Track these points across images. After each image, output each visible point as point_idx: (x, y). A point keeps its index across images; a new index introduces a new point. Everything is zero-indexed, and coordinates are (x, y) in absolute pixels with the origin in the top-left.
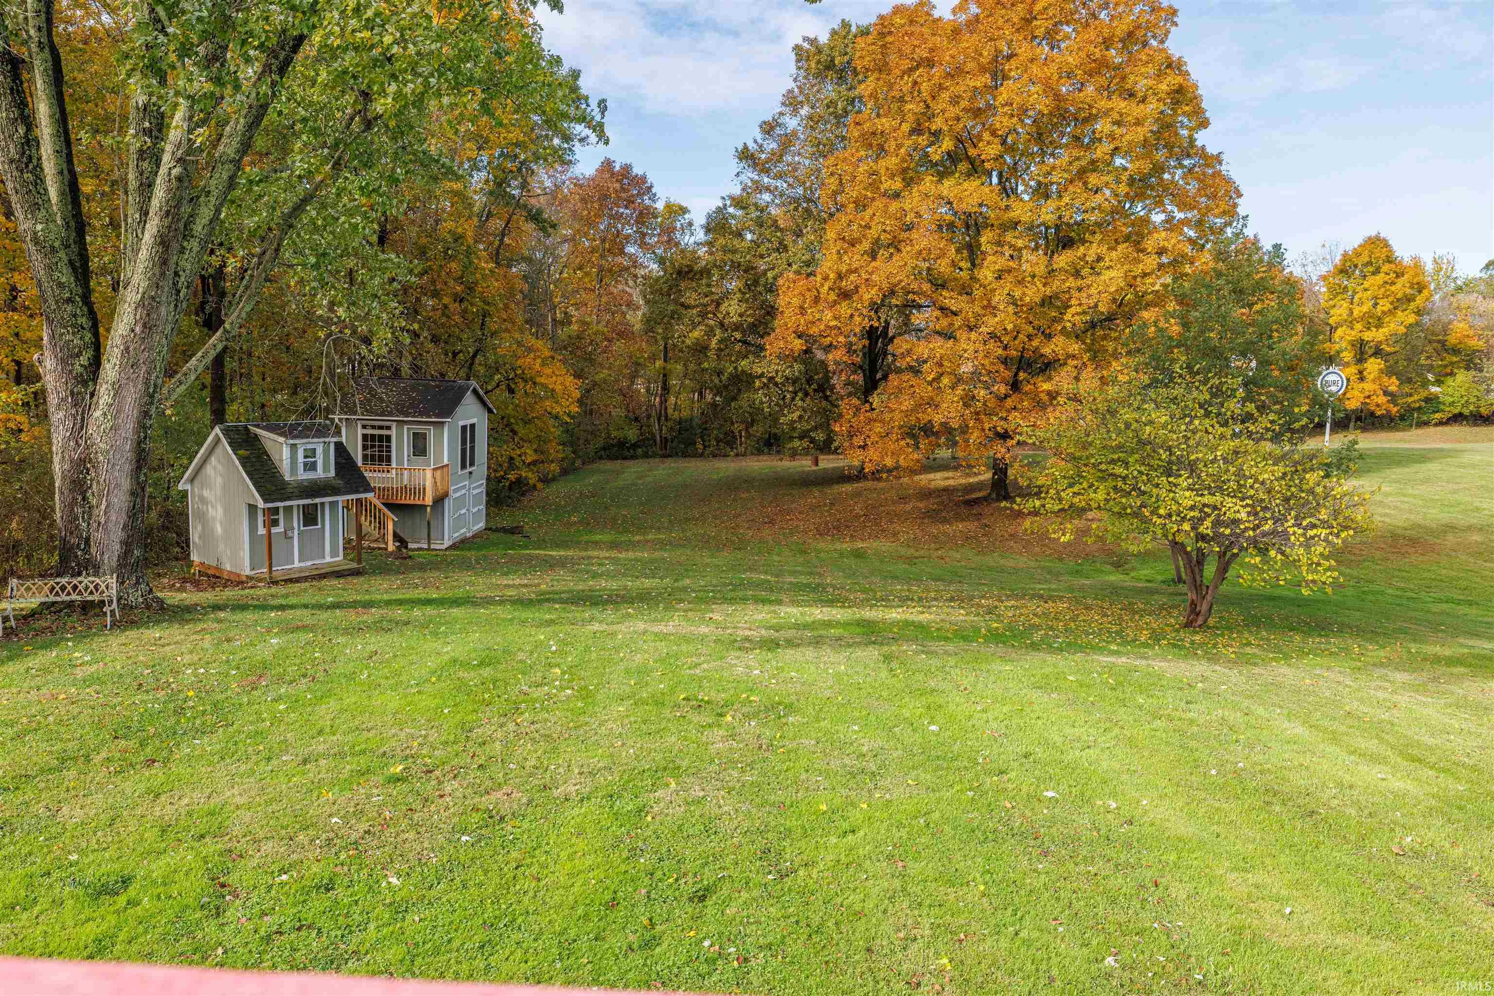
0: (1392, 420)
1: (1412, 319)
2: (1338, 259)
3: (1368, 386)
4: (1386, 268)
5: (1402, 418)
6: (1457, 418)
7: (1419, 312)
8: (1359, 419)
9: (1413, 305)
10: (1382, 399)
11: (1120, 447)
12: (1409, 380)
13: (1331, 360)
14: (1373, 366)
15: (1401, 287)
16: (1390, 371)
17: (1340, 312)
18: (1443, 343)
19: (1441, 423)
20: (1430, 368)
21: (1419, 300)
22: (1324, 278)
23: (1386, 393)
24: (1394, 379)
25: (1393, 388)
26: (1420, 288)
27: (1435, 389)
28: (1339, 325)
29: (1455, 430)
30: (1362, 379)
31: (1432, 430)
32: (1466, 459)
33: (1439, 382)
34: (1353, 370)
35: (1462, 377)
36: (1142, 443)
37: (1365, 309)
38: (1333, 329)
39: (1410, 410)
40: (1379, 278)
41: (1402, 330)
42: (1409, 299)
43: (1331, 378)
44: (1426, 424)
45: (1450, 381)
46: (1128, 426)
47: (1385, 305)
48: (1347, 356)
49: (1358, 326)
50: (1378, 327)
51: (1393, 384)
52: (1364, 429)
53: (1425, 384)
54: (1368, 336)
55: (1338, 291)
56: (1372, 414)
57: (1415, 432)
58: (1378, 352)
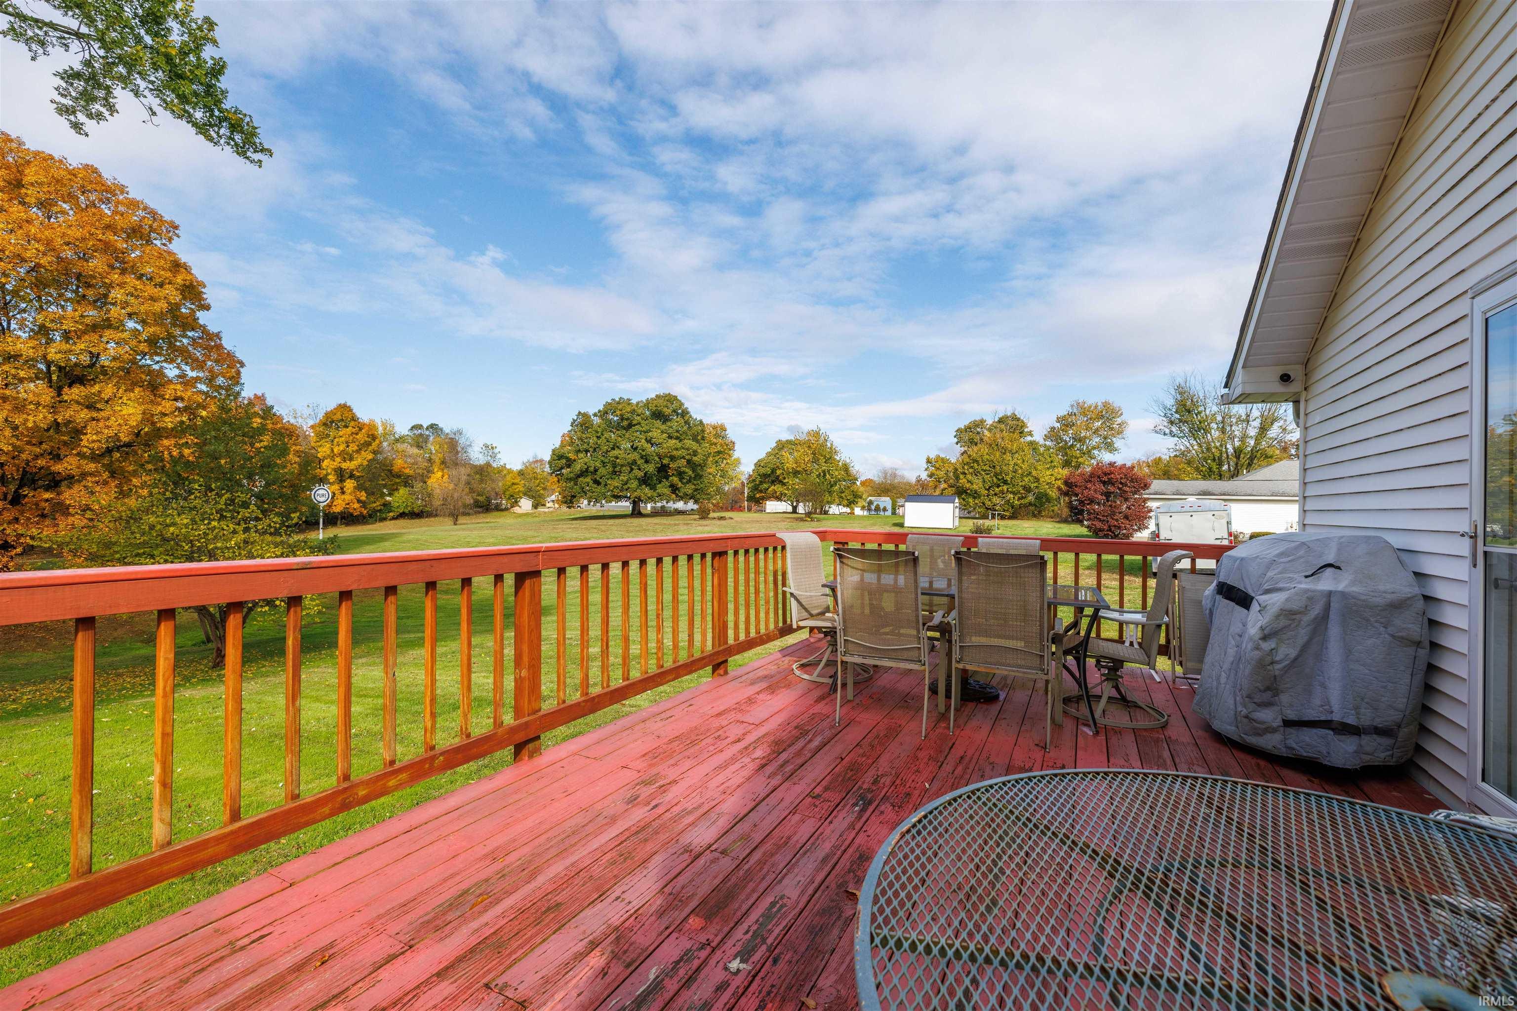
0: (364, 517)
1: (370, 456)
2: (321, 416)
3: (347, 497)
4: (352, 423)
5: (370, 516)
6: (402, 515)
7: (374, 452)
8: (343, 518)
9: (370, 448)
10: (356, 505)
11: (145, 543)
12: (373, 494)
13: (322, 481)
14: (350, 484)
15: (362, 437)
16: (359, 488)
17: (324, 450)
18: (390, 471)
19: (393, 519)
20: (385, 486)
21: (374, 445)
22: (312, 427)
23: (359, 501)
24: (363, 493)
25: (363, 498)
26: (374, 438)
27: (388, 498)
28: (325, 458)
29: (401, 522)
30: (343, 493)
31: (388, 523)
32: (405, 538)
33: (390, 495)
34: (336, 487)
35: (403, 491)
36: (165, 540)
37: (342, 448)
38: (320, 461)
39: (376, 511)
40: (349, 430)
41: (365, 463)
42: (368, 444)
43: (321, 492)
44: (385, 519)
45: (396, 494)
46: (152, 527)
47: (353, 447)
48: (332, 478)
49: (338, 459)
50: (351, 459)
51: (363, 496)
52: (347, 524)
53: (383, 495)
54: (344, 465)
55: (321, 437)
56: (352, 515)
57: (378, 525)
58: (351, 476)
